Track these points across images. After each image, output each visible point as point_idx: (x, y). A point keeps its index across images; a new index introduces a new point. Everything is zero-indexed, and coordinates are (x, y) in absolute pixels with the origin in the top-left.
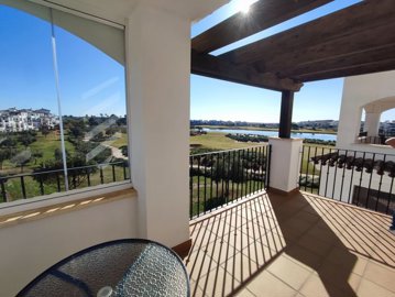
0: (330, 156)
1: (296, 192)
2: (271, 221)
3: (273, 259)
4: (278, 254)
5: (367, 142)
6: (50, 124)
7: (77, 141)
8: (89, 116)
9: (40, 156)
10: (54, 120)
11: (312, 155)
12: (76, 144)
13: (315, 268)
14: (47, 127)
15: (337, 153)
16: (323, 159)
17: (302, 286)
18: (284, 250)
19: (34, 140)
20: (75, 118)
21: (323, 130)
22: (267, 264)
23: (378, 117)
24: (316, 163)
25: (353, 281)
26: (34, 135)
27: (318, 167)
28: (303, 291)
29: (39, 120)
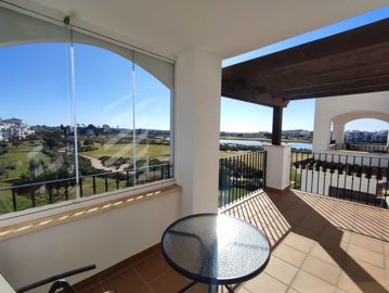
0: (308, 161)
1: (287, 190)
2: (274, 212)
3: (284, 236)
4: (287, 233)
5: (336, 148)
6: (21, 134)
7: (52, 152)
8: (65, 126)
9: (13, 168)
10: (25, 130)
11: (294, 160)
12: (51, 156)
13: (316, 240)
14: (18, 138)
15: (313, 159)
16: (303, 164)
17: (310, 251)
18: (290, 230)
19: (5, 152)
20: (49, 128)
21: (295, 139)
22: (281, 240)
23: (343, 128)
24: (297, 167)
25: (343, 245)
26: (4, 146)
27: (299, 170)
28: (312, 253)
29: (9, 130)
